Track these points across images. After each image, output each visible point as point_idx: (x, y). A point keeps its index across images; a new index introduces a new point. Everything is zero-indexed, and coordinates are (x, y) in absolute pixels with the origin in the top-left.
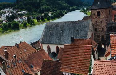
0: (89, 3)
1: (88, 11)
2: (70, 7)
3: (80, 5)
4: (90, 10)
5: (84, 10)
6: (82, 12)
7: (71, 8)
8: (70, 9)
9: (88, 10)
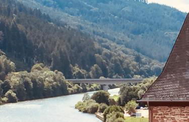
0: (138, 59)
1: (132, 112)
2: (8, 70)
3: (82, 66)
4: (142, 105)
5: (102, 98)
6: (93, 111)
7: (14, 78)
8: (6, 87)
9: (133, 103)
